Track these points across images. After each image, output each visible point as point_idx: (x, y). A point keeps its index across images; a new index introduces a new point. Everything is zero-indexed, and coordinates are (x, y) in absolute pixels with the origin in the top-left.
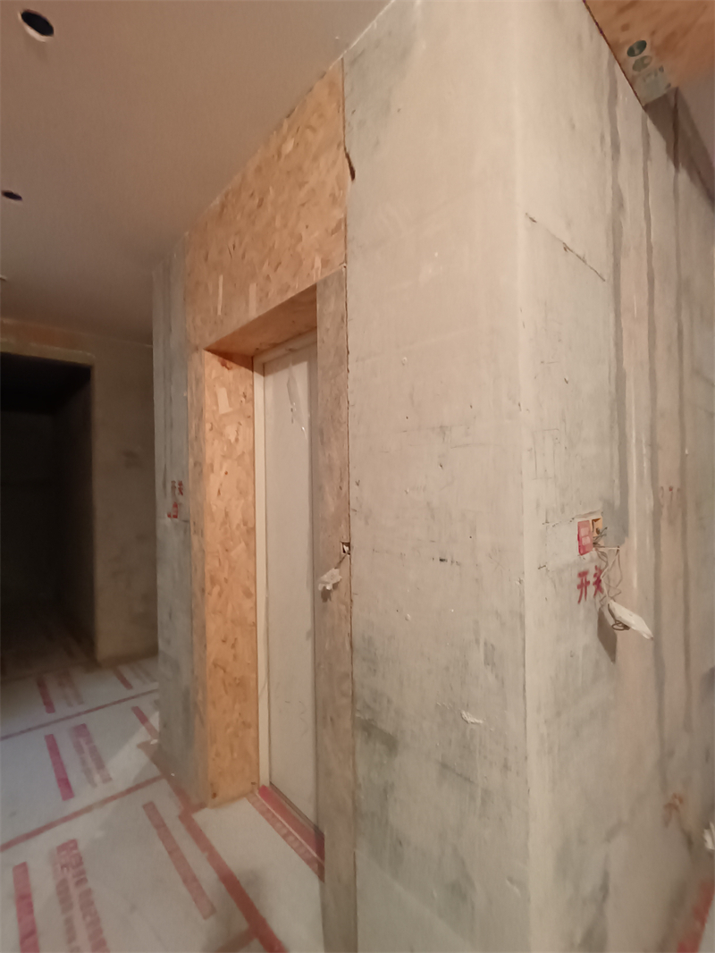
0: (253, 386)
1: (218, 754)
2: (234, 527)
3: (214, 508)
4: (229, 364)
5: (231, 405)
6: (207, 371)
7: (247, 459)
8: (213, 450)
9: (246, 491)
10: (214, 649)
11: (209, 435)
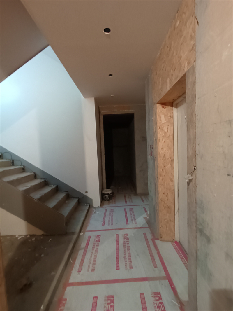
0: (173, 112)
1: (162, 226)
2: (167, 159)
3: (160, 153)
4: (165, 106)
5: (165, 120)
6: (158, 110)
7: (171, 137)
8: (160, 135)
9: (171, 148)
10: (161, 196)
11: (159, 130)
